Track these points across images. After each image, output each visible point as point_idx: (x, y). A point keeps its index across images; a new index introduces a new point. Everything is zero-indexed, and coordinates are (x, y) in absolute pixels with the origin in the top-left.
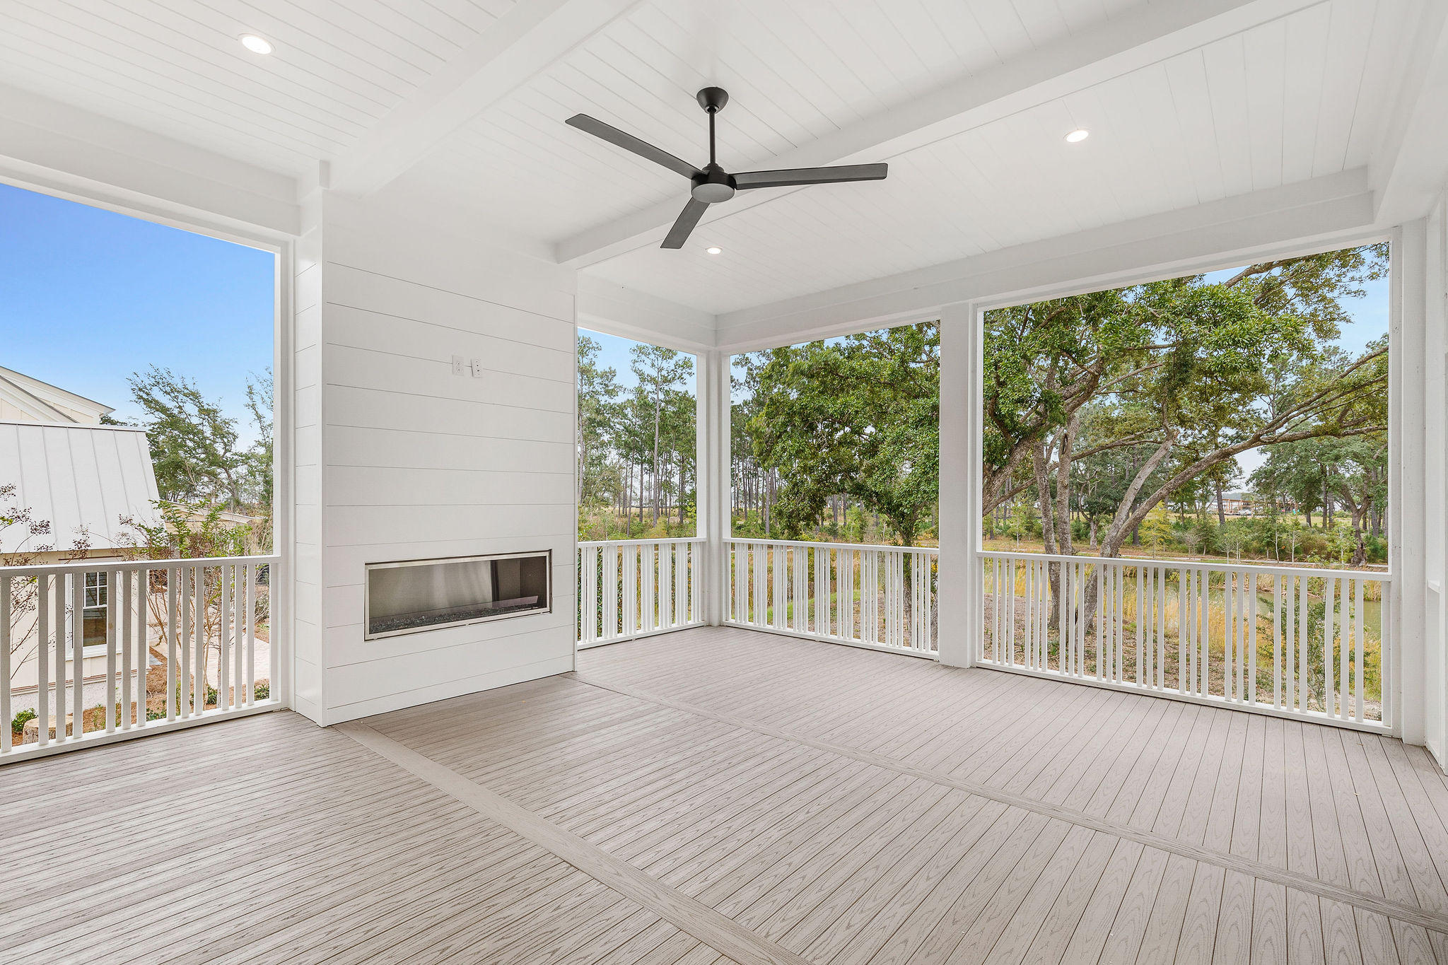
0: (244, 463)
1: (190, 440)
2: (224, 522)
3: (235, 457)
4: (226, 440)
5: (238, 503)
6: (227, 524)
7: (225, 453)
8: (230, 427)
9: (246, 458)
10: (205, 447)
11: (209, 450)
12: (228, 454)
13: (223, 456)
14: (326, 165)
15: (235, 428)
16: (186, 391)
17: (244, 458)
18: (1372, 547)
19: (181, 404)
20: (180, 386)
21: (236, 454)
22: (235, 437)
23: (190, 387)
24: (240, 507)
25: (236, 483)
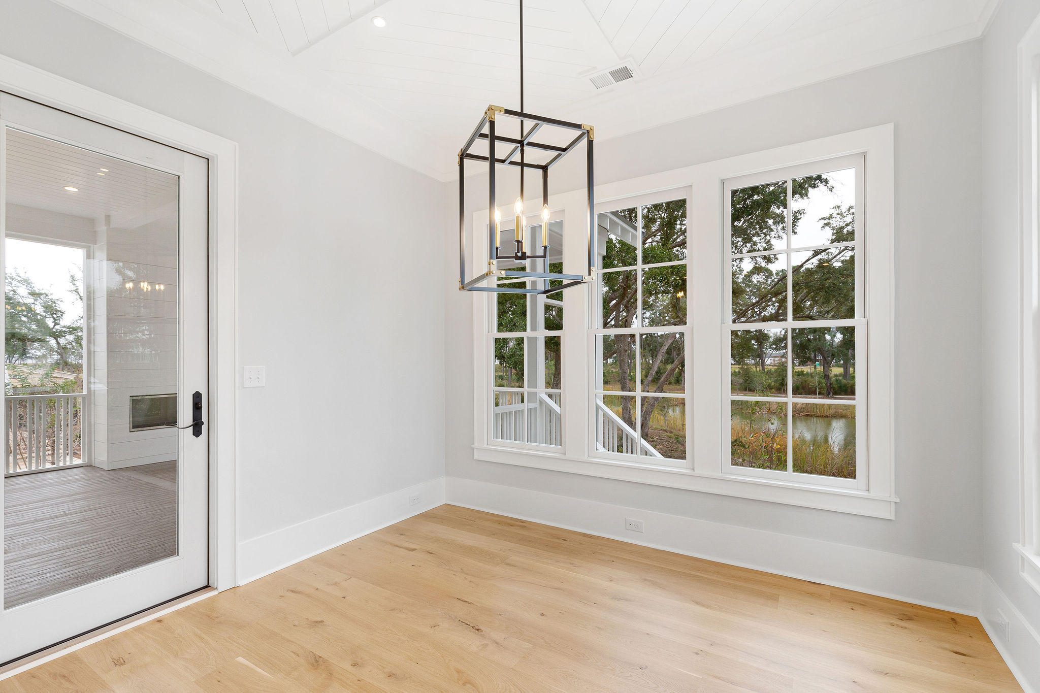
0: (71, 333)
1: (24, 316)
2: (55, 378)
3: (64, 329)
4: (55, 316)
5: (66, 364)
6: (58, 379)
7: (54, 326)
8: (57, 305)
9: (73, 330)
10: (37, 321)
11: (41, 324)
12: (57, 327)
13: (53, 328)
14: (108, 217)
15: (61, 306)
16: (19, 279)
17: (71, 330)
18: (839, 385)
19: (15, 288)
20: (14, 275)
21: (64, 327)
22: (62, 313)
23: (22, 275)
24: (68, 367)
25: (65, 348)
